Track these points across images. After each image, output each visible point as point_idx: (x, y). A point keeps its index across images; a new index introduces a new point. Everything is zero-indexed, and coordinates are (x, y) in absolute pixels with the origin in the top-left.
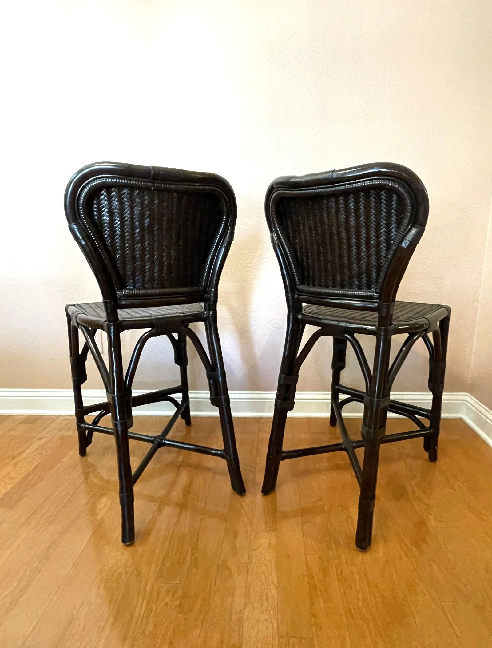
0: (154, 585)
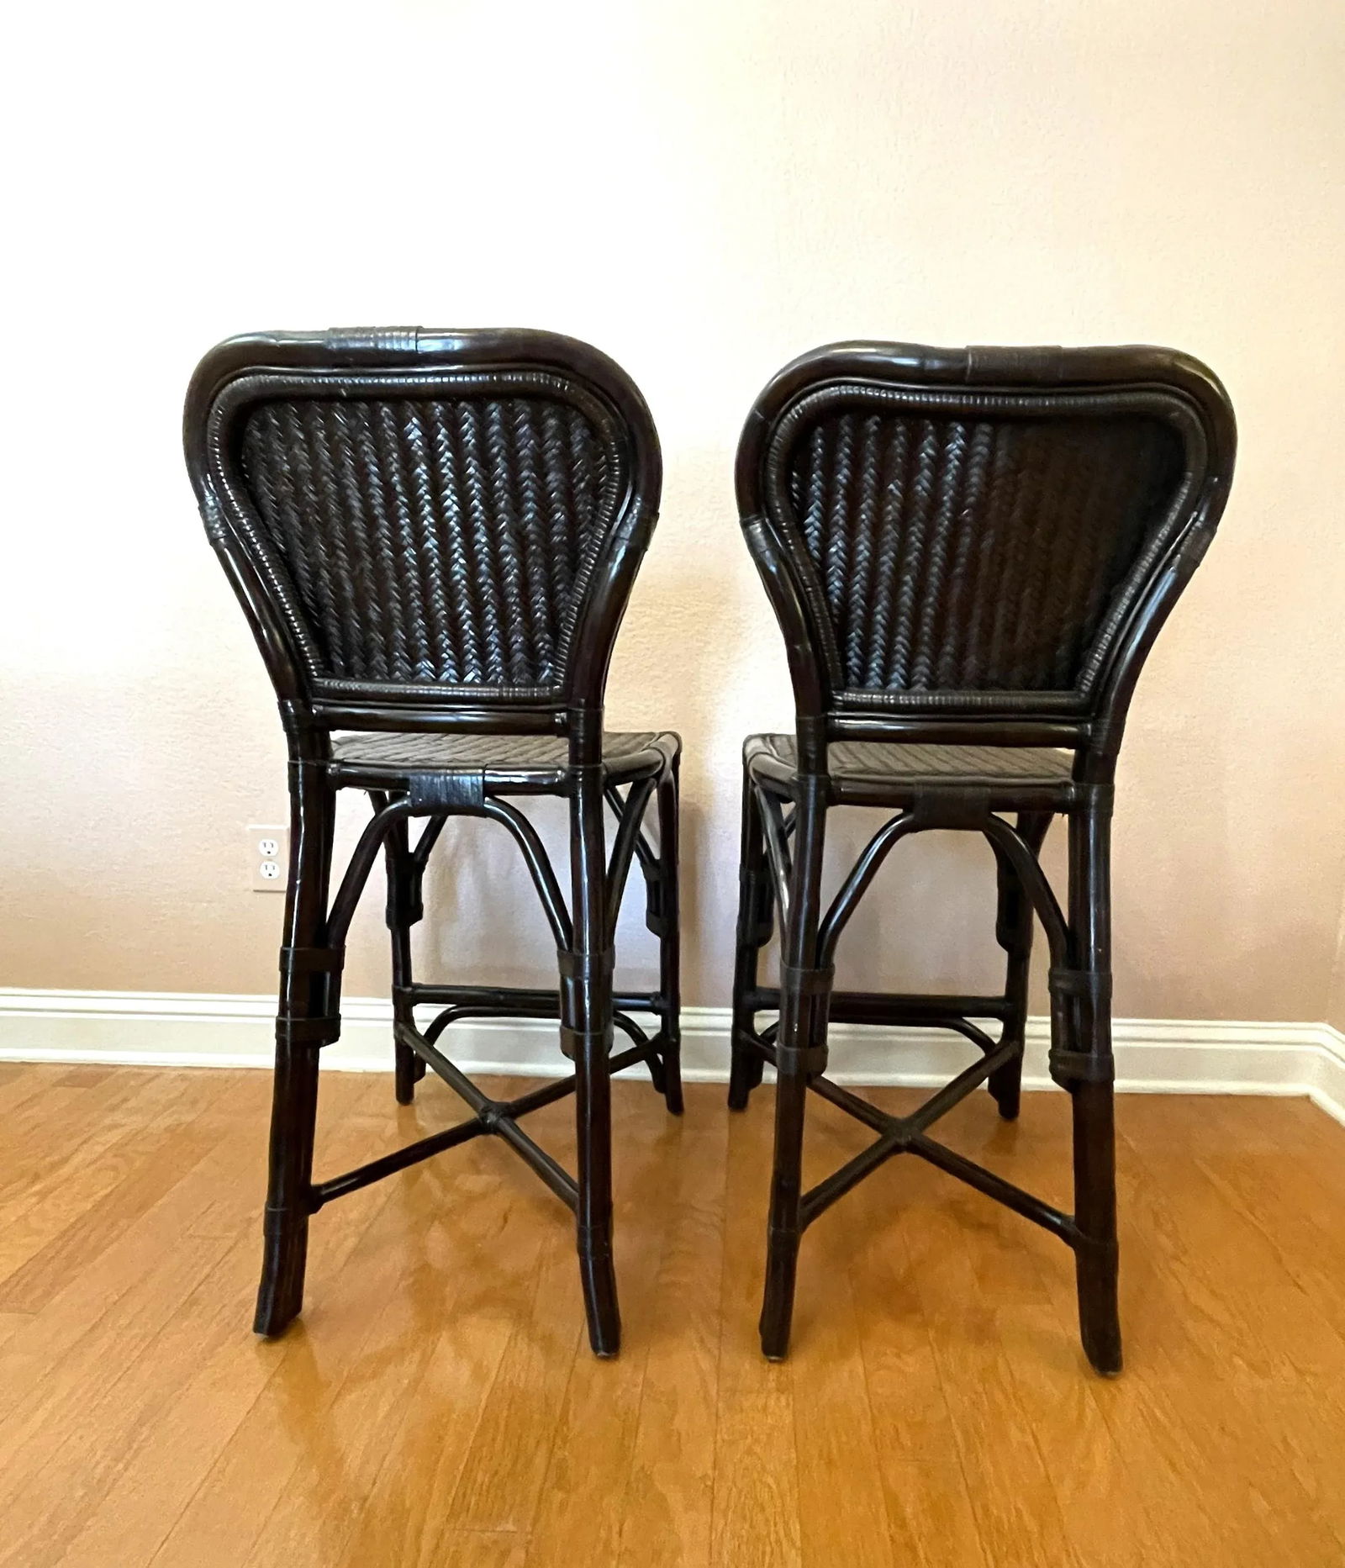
0: (442, 1534)
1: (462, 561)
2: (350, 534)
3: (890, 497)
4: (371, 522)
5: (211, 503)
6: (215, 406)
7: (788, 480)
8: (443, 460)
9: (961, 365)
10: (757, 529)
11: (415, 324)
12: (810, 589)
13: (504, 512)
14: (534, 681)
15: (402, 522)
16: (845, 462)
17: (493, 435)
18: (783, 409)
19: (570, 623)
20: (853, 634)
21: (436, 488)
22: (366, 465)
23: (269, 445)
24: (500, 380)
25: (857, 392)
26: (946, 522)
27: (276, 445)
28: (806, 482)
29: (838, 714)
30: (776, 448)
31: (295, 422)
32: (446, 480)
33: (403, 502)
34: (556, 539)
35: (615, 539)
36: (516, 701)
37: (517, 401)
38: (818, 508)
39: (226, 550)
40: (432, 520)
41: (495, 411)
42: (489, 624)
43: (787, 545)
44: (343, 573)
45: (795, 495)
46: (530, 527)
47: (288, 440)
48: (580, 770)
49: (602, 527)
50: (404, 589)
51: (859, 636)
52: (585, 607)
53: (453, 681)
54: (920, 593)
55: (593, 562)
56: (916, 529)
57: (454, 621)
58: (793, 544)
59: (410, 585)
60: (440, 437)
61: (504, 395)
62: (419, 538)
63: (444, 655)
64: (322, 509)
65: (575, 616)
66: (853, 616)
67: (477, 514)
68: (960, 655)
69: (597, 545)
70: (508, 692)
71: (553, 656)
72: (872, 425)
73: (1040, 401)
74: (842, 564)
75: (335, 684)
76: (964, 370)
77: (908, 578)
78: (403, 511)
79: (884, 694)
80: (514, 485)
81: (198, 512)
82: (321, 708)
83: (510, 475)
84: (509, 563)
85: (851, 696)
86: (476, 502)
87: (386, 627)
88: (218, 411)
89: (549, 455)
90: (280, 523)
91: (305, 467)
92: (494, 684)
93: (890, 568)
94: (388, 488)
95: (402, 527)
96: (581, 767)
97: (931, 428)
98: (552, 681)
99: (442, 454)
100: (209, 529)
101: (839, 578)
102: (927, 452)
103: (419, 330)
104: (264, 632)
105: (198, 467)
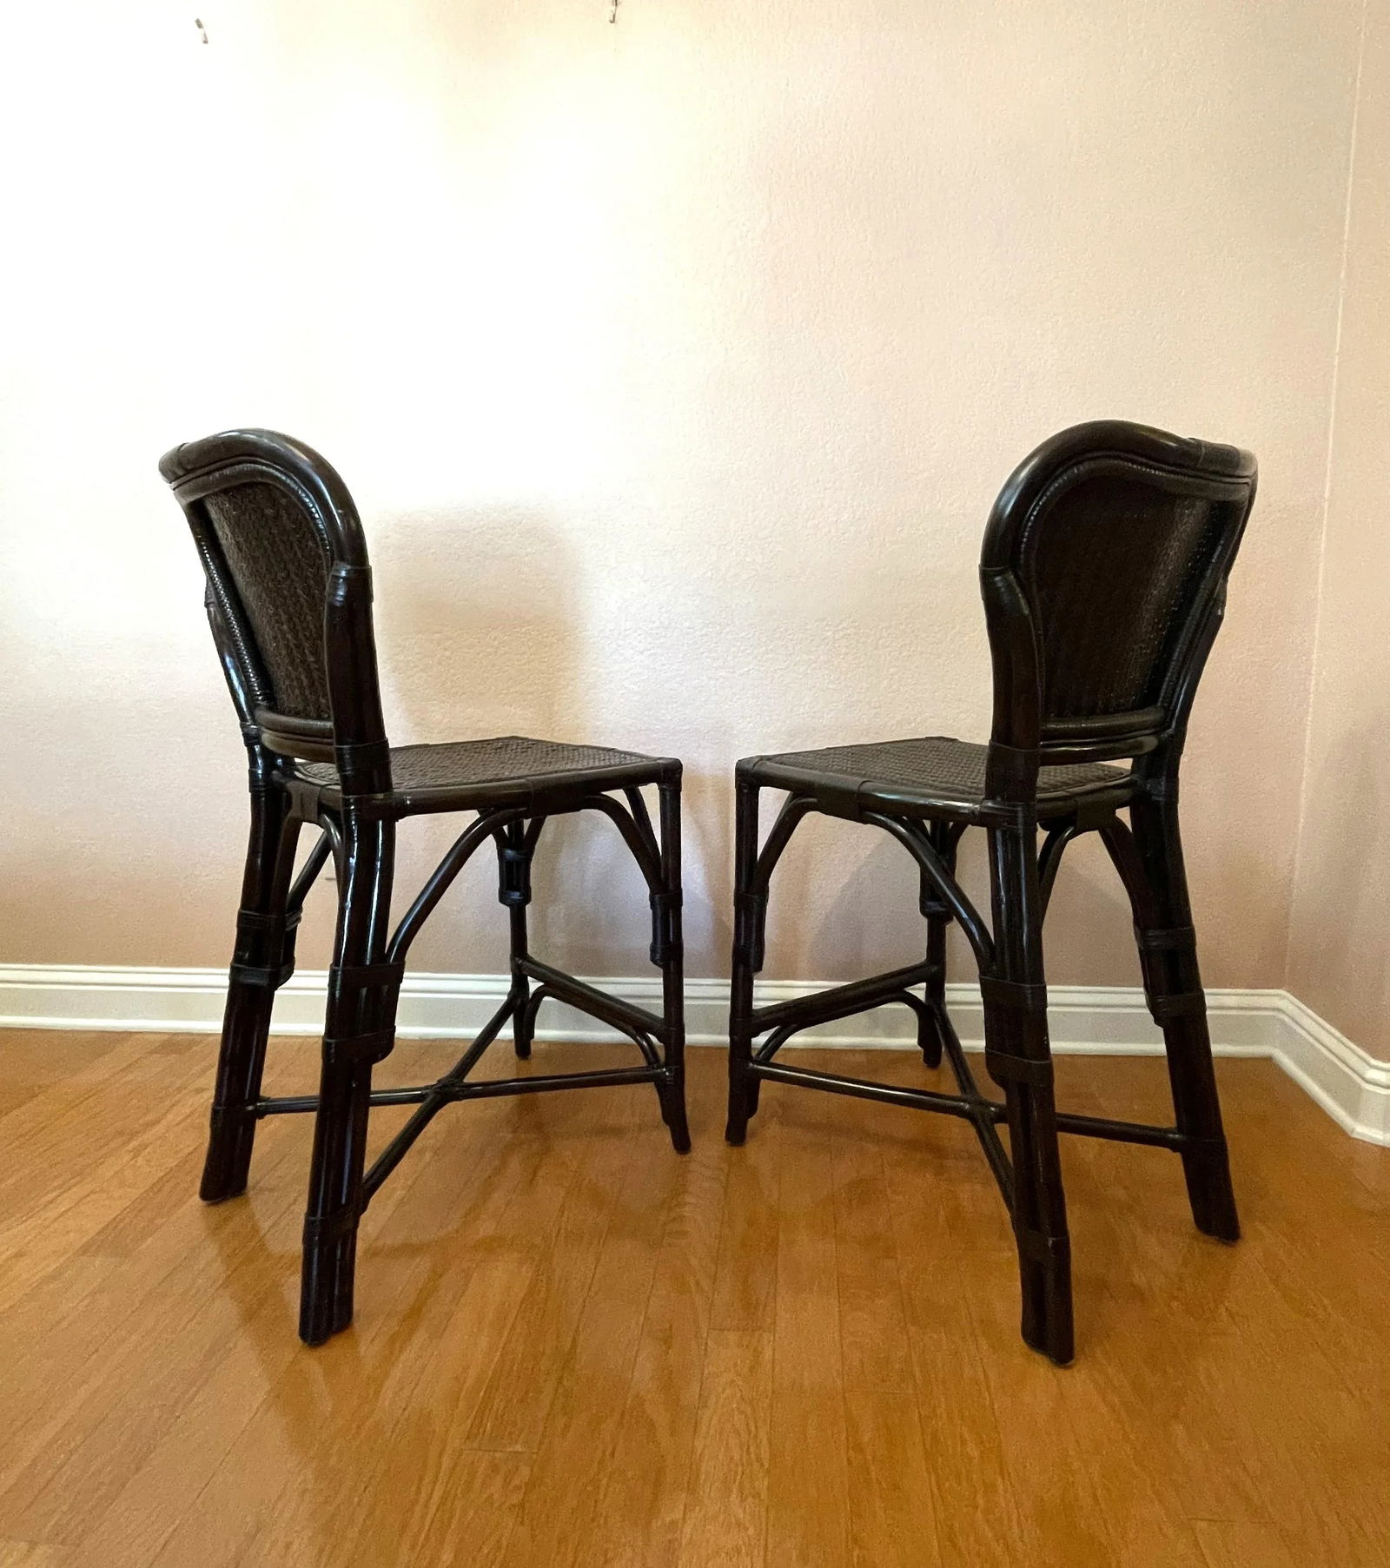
0: (461, 1453)
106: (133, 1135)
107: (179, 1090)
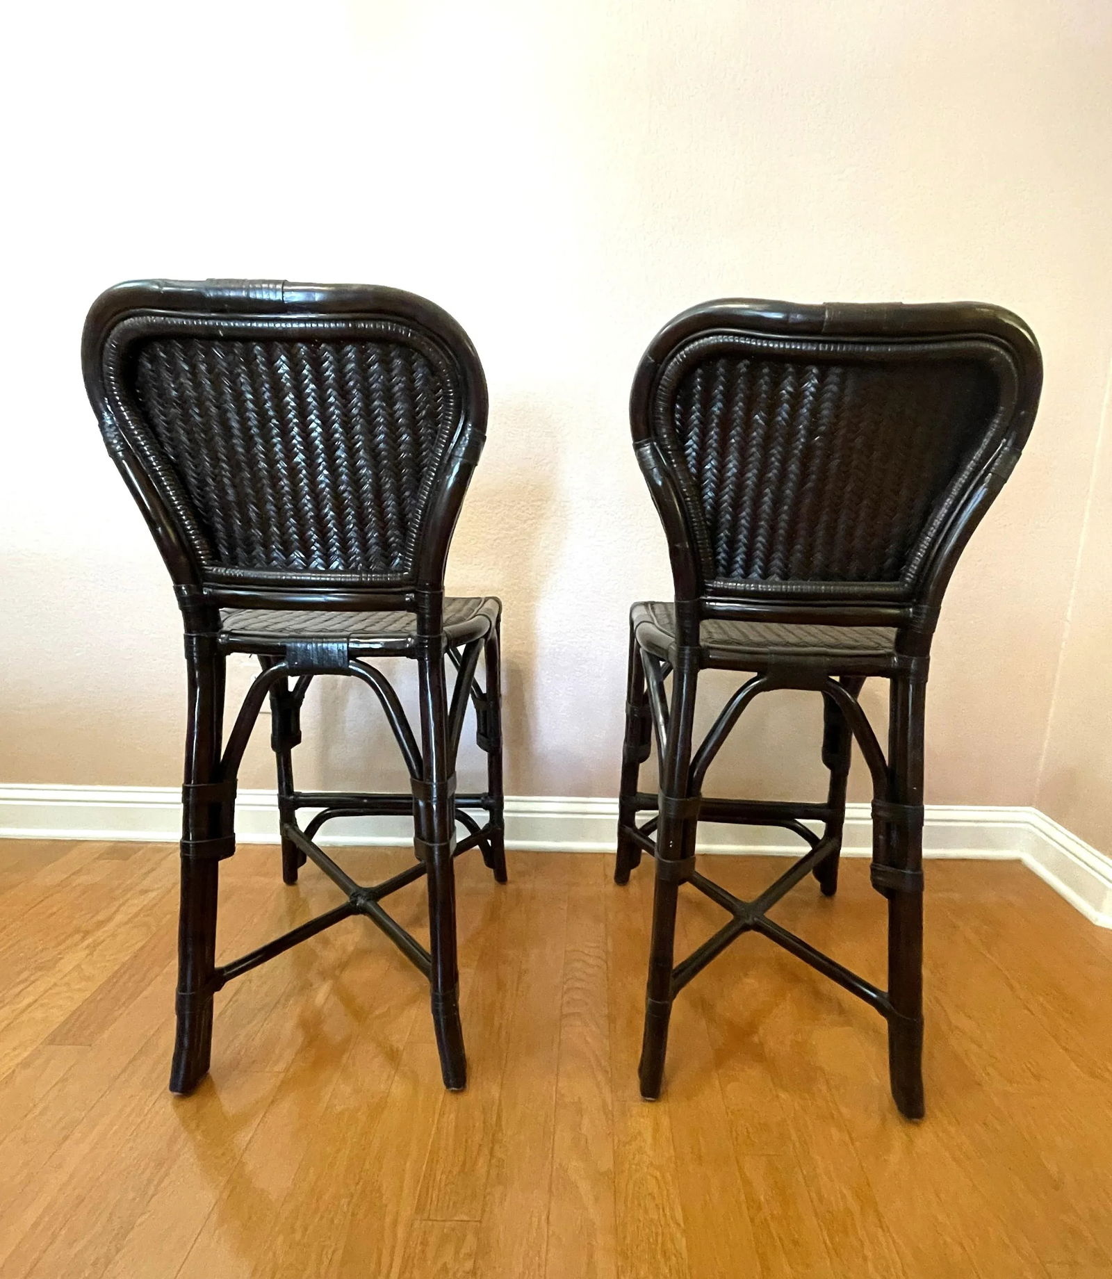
0: (413, 1224)
1: (326, 472)
2: (231, 449)
3: (755, 425)
4: (249, 441)
5: (109, 422)
6: (109, 340)
7: (671, 411)
8: (308, 391)
9: (820, 319)
10: (647, 450)
11: (282, 278)
12: (688, 499)
13: (360, 433)
14: (387, 569)
15: (275, 440)
16: (719, 397)
17: (349, 371)
18: (670, 354)
19: (416, 523)
20: (722, 534)
21: (303, 412)
22: (242, 393)
23: (159, 374)
24: (355, 327)
25: (732, 340)
26: (801, 447)
27: (165, 374)
28: (686, 413)
29: (709, 597)
30: (664, 386)
31: (180, 357)
32: (311, 407)
33: (274, 424)
34: (403, 455)
35: (451, 457)
36: (372, 585)
37: (369, 344)
38: (696, 434)
39: (124, 462)
40: (300, 439)
41: (351, 352)
42: (349, 523)
43: (671, 464)
44: (226, 481)
45: (678, 423)
46: (382, 446)
47: (176, 373)
48: (426, 639)
49: (441, 447)
50: (278, 494)
51: (726, 536)
52: (428, 510)
53: (321, 568)
54: (777, 502)
55: (433, 474)
56: (776, 451)
57: (320, 519)
58: (676, 463)
59: (283, 491)
60: (305, 372)
61: (359, 339)
62: (289, 454)
63: (313, 547)
64: (207, 429)
65: (420, 517)
66: (723, 520)
67: (337, 435)
68: (809, 553)
69: (436, 461)
70: (368, 578)
71: (403, 548)
72: (742, 367)
73: (883, 348)
74: (714, 478)
75: (222, 571)
76: (822, 322)
77: (767, 490)
78: (275, 431)
79: (746, 583)
80: (368, 412)
81: (98, 429)
82: (211, 590)
83: (364, 403)
84: (365, 474)
85: (719, 584)
86: (336, 425)
87: (264, 524)
88: (111, 344)
89: (396, 388)
90: (171, 439)
91: (190, 393)
92: (354, 571)
93: (753, 482)
94: (262, 413)
95: (275, 445)
96: (427, 636)
97: (791, 369)
98: (402, 568)
99: (307, 386)
100: (108, 444)
101: (711, 490)
102: (787, 388)
103: (284, 283)
104: (160, 529)
105: (96, 392)
106: (87, 933)
107: (126, 891)
